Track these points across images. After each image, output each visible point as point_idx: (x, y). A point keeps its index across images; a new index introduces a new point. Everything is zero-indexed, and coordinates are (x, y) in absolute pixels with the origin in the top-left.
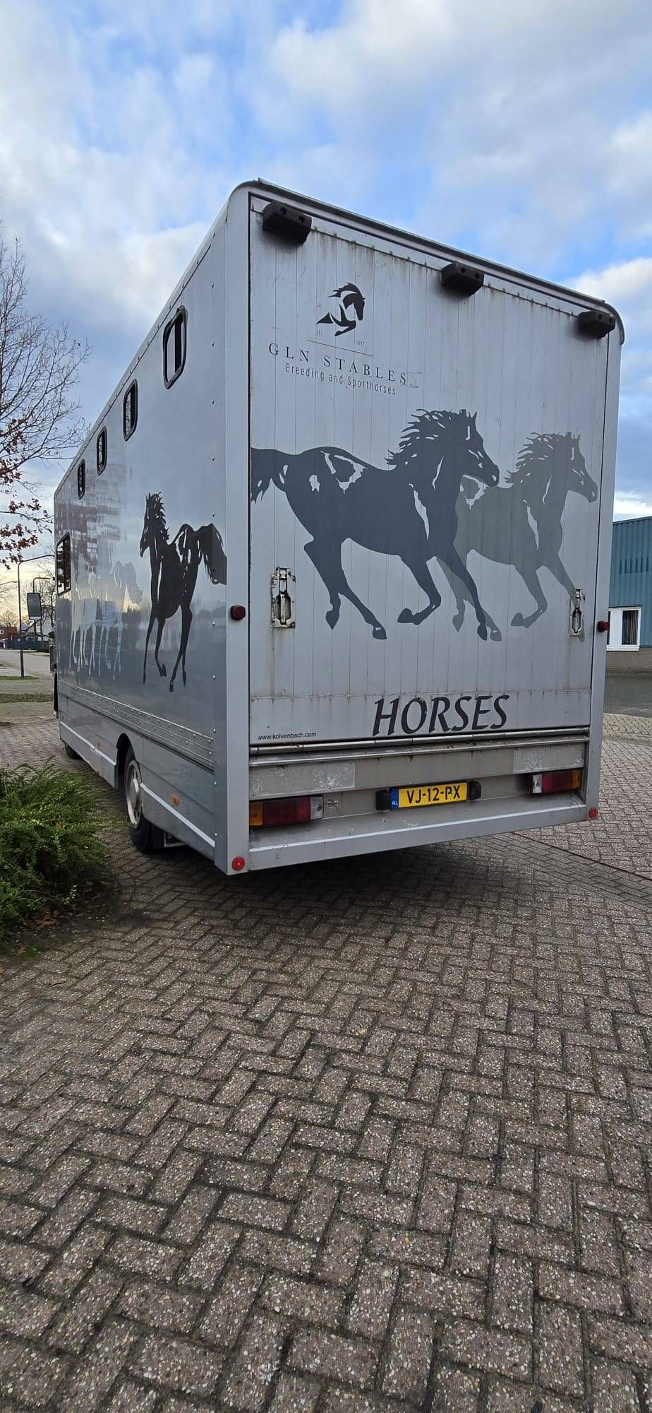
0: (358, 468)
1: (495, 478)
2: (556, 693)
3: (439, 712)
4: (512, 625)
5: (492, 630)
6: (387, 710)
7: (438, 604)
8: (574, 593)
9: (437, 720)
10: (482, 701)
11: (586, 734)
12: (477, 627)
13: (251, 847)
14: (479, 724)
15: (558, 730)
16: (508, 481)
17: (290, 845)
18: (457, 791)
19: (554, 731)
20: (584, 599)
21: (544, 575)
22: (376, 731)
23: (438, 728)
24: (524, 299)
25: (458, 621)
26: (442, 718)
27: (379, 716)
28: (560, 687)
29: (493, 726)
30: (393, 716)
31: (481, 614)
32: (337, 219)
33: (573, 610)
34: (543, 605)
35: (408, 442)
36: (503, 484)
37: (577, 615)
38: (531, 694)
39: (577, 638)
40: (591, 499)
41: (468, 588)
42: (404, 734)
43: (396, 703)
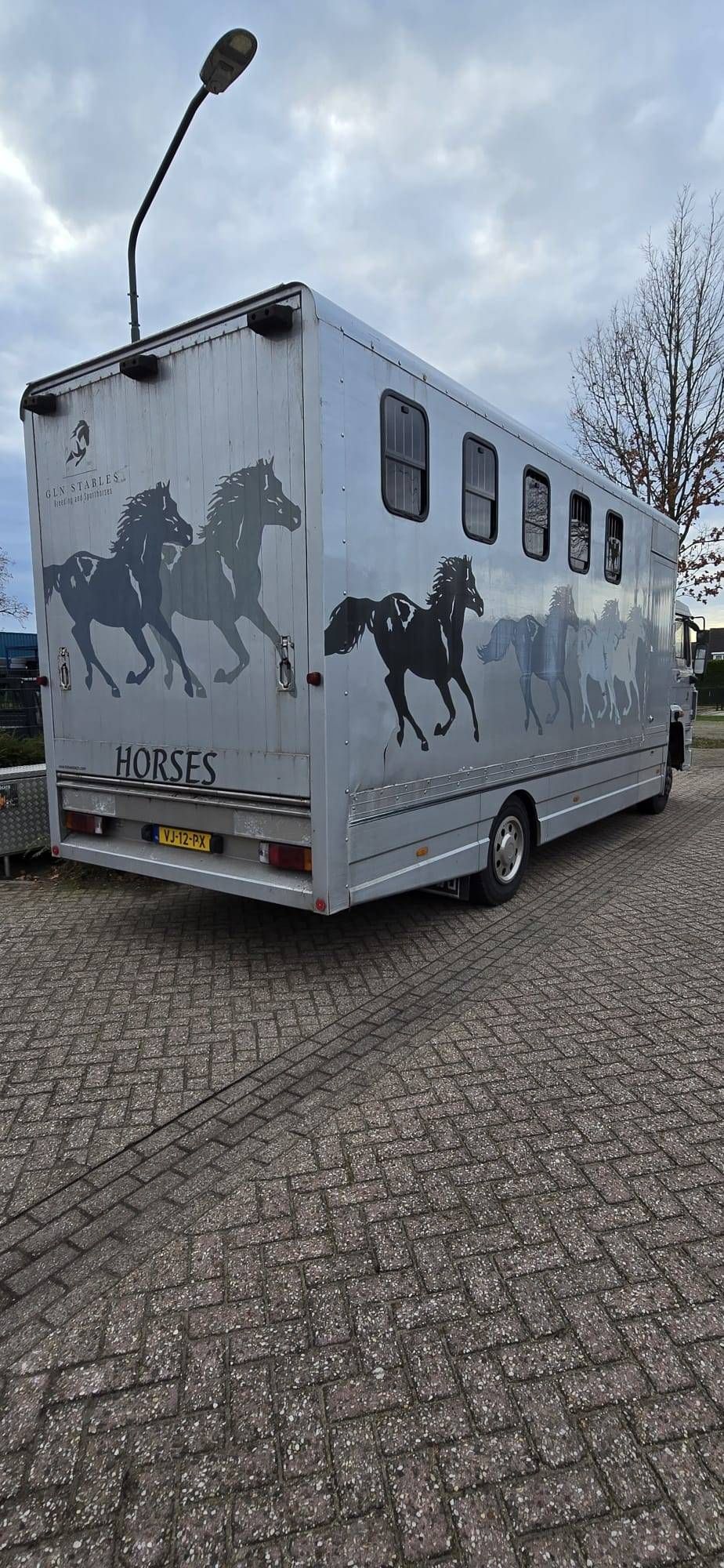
0: (95, 562)
1: (189, 538)
2: (265, 756)
3: (159, 763)
4: (215, 681)
5: (198, 687)
6: (124, 757)
7: (152, 666)
8: (279, 642)
9: (158, 769)
10: (193, 756)
11: (308, 807)
12: (184, 685)
13: (62, 842)
14: (191, 778)
15: (273, 798)
16: (201, 536)
17: (80, 847)
18: (202, 840)
19: (269, 797)
20: (293, 647)
21: (244, 625)
22: (118, 773)
23: (160, 778)
24: (202, 343)
25: (169, 680)
26: (161, 765)
27: (120, 761)
28: (271, 750)
29: (204, 782)
30: (128, 761)
31: (186, 672)
32: (68, 377)
33: (280, 660)
34: (244, 658)
35: (122, 530)
36: (197, 541)
37: (285, 666)
38: (238, 753)
39: (288, 694)
40: (293, 527)
41: (175, 649)
42: (136, 777)
43: (129, 750)
